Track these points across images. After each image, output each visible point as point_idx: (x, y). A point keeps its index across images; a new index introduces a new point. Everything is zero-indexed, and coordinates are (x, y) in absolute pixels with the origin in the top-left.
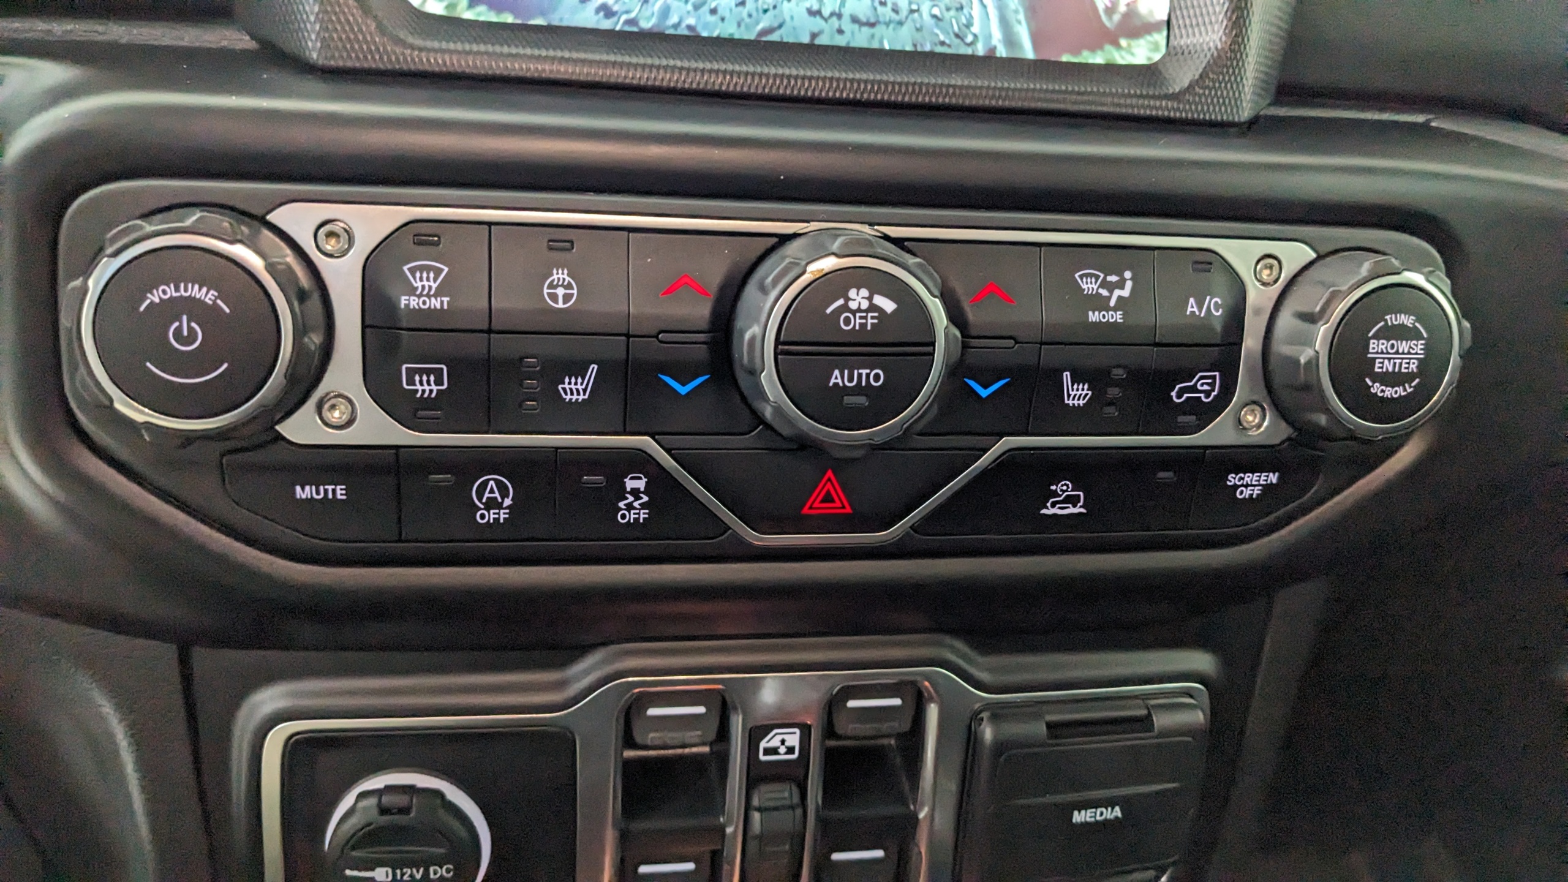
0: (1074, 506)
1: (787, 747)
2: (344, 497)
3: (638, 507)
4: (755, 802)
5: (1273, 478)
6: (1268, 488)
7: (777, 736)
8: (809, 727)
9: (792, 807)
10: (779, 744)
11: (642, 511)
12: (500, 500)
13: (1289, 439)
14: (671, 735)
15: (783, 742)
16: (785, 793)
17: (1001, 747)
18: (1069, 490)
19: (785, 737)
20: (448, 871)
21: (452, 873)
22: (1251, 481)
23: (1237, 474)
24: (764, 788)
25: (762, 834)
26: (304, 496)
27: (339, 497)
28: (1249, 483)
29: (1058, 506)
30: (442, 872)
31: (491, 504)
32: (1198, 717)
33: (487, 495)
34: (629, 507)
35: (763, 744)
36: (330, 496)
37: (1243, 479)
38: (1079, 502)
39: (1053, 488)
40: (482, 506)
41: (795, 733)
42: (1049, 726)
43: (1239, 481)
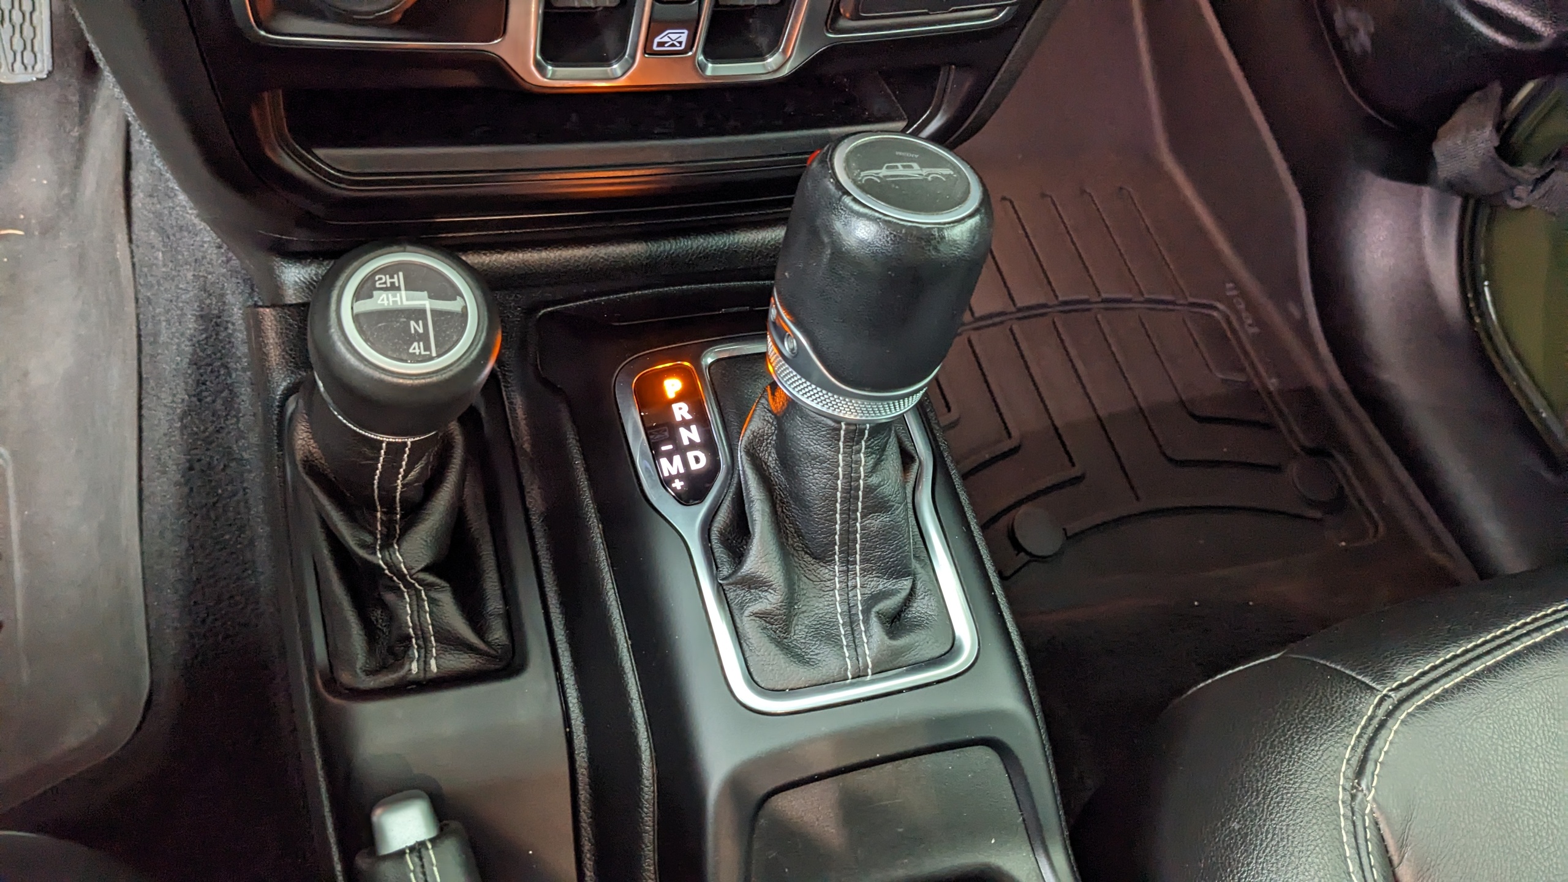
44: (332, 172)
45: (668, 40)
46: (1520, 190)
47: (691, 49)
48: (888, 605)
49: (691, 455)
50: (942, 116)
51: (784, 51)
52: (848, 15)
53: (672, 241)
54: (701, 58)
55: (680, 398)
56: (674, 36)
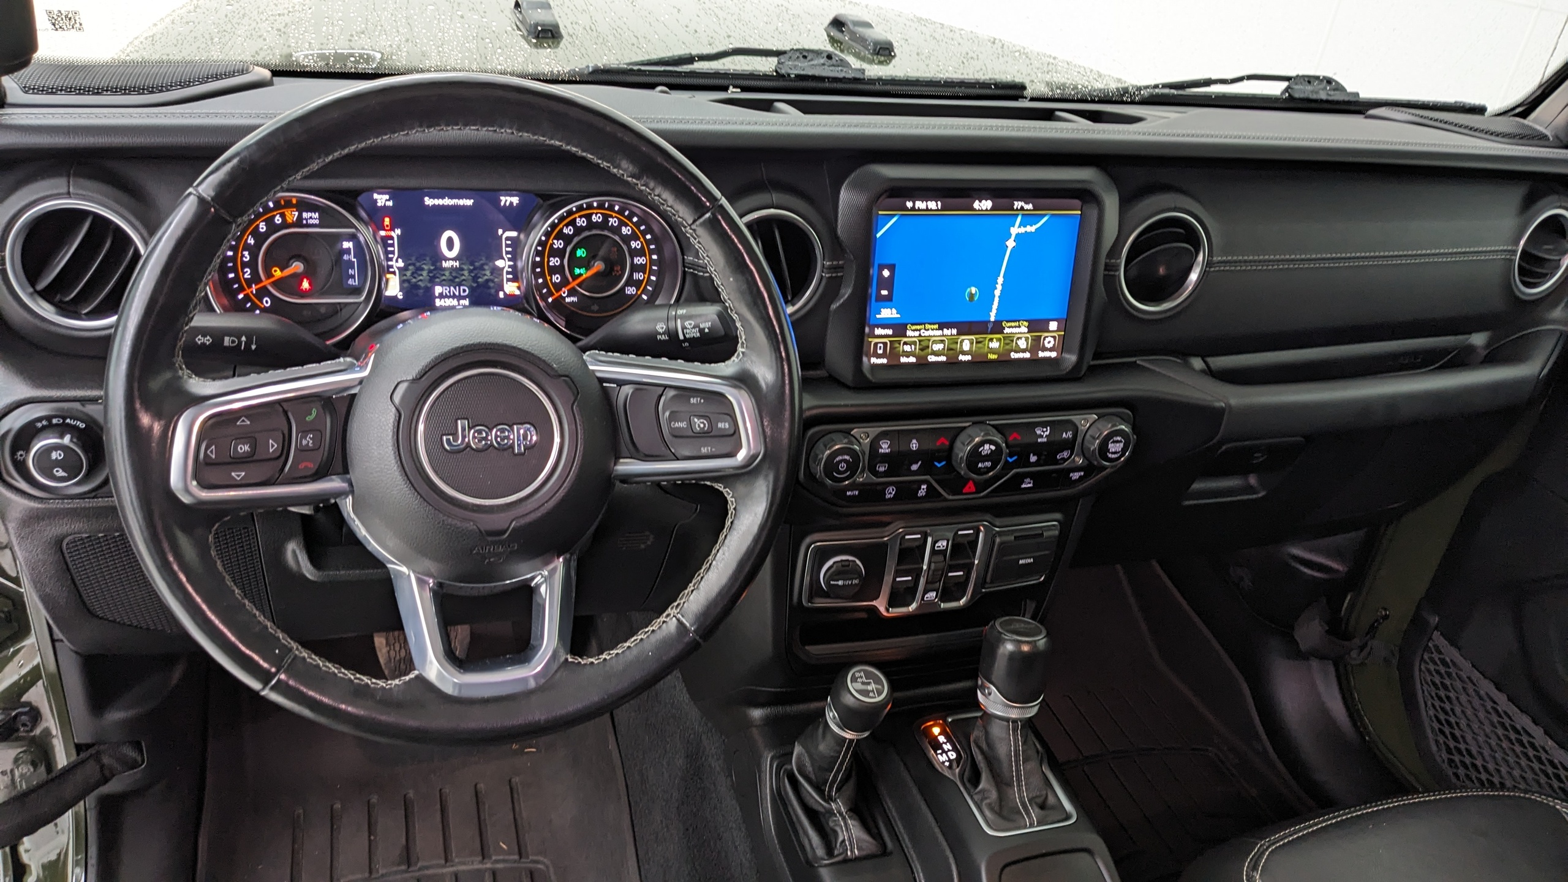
4: (932, 560)
5: (1082, 473)
6: (1080, 477)
8: (949, 540)
9: (941, 562)
10: (941, 545)
12: (892, 492)
13: (1087, 465)
16: (941, 558)
17: (1001, 543)
18: (1029, 481)
20: (857, 581)
24: (935, 556)
25: (932, 569)
26: (848, 494)
27: (856, 495)
28: (1076, 475)
29: (1026, 484)
32: (1057, 533)
35: (937, 545)
38: (1031, 483)
39: (1025, 480)
41: (945, 542)
42: (1015, 537)
43: (1073, 474)
45: (929, 596)
46: (1354, 654)
47: (936, 599)
48: (1039, 801)
49: (949, 753)
51: (967, 597)
52: (989, 582)
54: (940, 601)
55: (940, 734)
56: (931, 595)
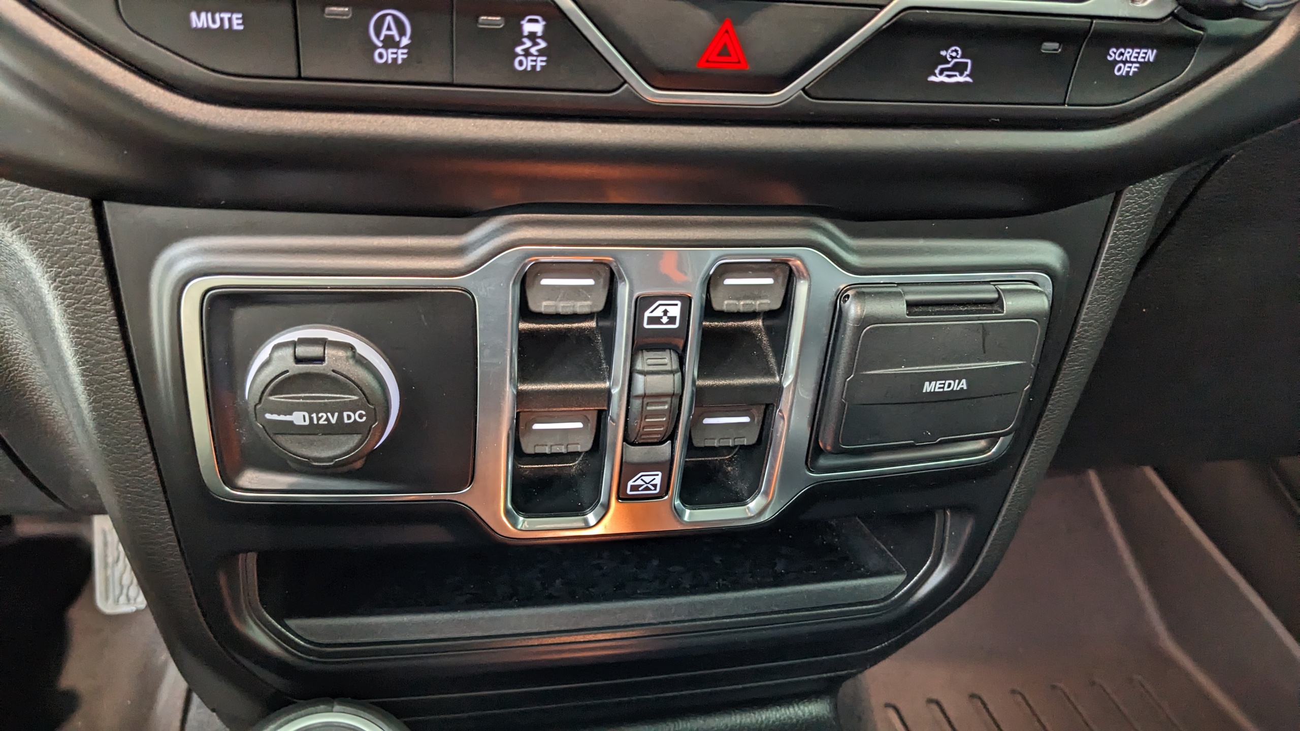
0: (961, 74)
1: (669, 317)
2: (241, 28)
3: (536, 53)
4: (639, 366)
5: (1151, 55)
6: (1144, 65)
7: (660, 307)
8: (690, 299)
9: (672, 372)
10: (662, 314)
11: (540, 59)
12: (397, 39)
13: (1172, 14)
14: (562, 304)
15: (665, 312)
16: (668, 360)
17: (863, 322)
18: (958, 57)
19: (668, 308)
20: (361, 416)
21: (364, 418)
22: (1130, 57)
23: (1117, 49)
24: (647, 355)
25: (645, 394)
26: (200, 25)
27: (236, 27)
28: (1128, 59)
29: (946, 73)
30: (355, 417)
31: (389, 43)
32: (1041, 303)
33: (384, 32)
34: (527, 53)
35: (647, 314)
36: (227, 26)
37: (1122, 54)
38: (966, 70)
39: (943, 53)
40: (380, 44)
41: (676, 305)
42: (910, 305)
43: (1119, 56)
44: (302, 643)
45: (643, 483)
47: (667, 494)
50: (943, 569)
51: (766, 493)
52: (829, 448)
53: (670, 724)
54: (677, 502)
56: (648, 479)
